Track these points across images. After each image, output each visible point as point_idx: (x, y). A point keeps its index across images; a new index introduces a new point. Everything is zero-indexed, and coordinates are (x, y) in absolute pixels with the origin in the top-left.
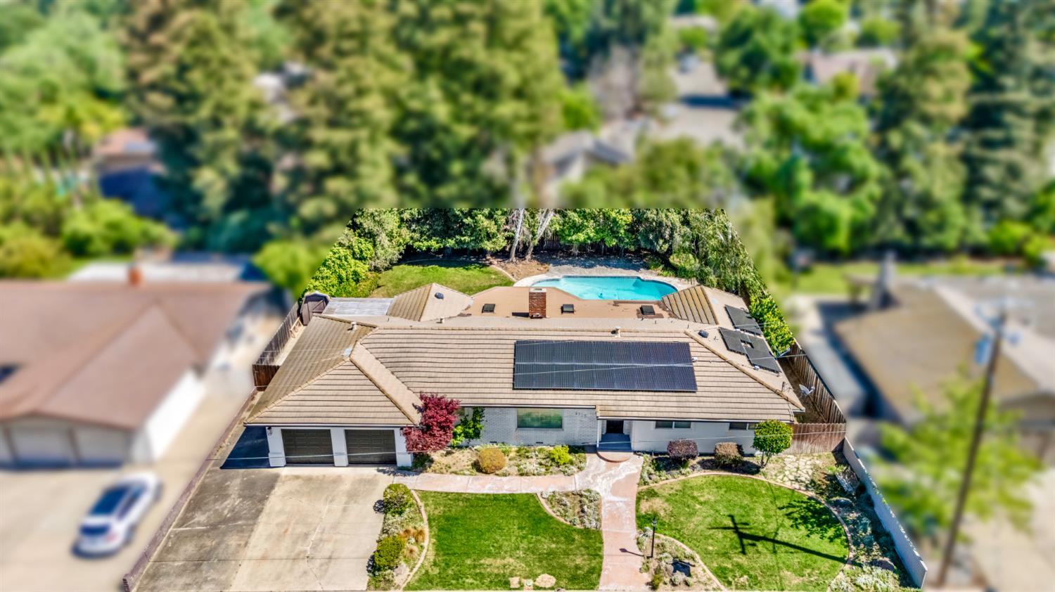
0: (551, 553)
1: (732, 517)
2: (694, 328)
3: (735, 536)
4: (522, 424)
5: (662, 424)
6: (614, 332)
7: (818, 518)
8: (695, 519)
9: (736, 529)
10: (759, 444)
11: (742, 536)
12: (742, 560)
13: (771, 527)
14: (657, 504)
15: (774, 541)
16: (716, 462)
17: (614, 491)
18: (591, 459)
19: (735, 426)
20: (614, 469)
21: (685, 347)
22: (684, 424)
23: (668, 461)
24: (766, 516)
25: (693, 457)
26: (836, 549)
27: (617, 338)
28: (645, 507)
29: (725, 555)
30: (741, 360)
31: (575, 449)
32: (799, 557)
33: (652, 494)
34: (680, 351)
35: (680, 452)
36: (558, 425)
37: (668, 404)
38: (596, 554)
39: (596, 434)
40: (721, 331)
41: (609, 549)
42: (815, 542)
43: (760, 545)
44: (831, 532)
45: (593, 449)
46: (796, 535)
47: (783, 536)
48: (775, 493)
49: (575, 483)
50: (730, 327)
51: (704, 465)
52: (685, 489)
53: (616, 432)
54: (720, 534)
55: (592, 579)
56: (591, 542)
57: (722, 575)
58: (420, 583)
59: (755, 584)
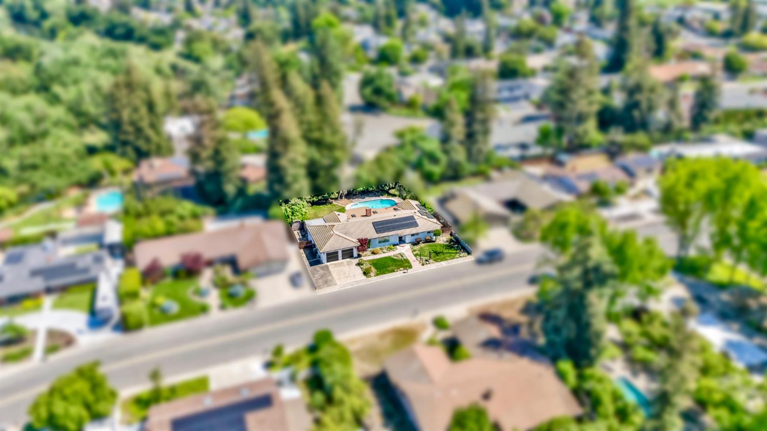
0: (400, 265)
1: (433, 251)
2: (413, 211)
3: (435, 254)
4: (380, 242)
5: (413, 235)
6: (395, 216)
7: (450, 247)
8: (426, 253)
9: (435, 252)
10: (435, 235)
13: (441, 251)
14: (417, 252)
16: (427, 241)
17: (406, 251)
18: (398, 247)
19: (429, 232)
20: (404, 248)
21: (413, 217)
22: (417, 234)
23: (415, 243)
24: (440, 249)
25: (421, 241)
26: (454, 251)
27: (396, 217)
28: (415, 253)
29: (434, 257)
30: (426, 217)
31: (394, 245)
32: (449, 255)
33: (415, 251)
34: (412, 218)
35: (419, 240)
36: (388, 241)
37: (413, 230)
38: (408, 263)
39: (397, 241)
40: (418, 211)
41: (411, 261)
42: (450, 251)
44: (453, 249)
45: (397, 245)
46: (447, 251)
47: (444, 252)
48: (440, 245)
49: (397, 252)
50: (419, 210)
51: (423, 243)
52: (421, 248)
53: (401, 240)
54: (432, 254)
55: (410, 267)
56: (407, 261)
57: (435, 260)
58: (377, 275)
59: (442, 260)
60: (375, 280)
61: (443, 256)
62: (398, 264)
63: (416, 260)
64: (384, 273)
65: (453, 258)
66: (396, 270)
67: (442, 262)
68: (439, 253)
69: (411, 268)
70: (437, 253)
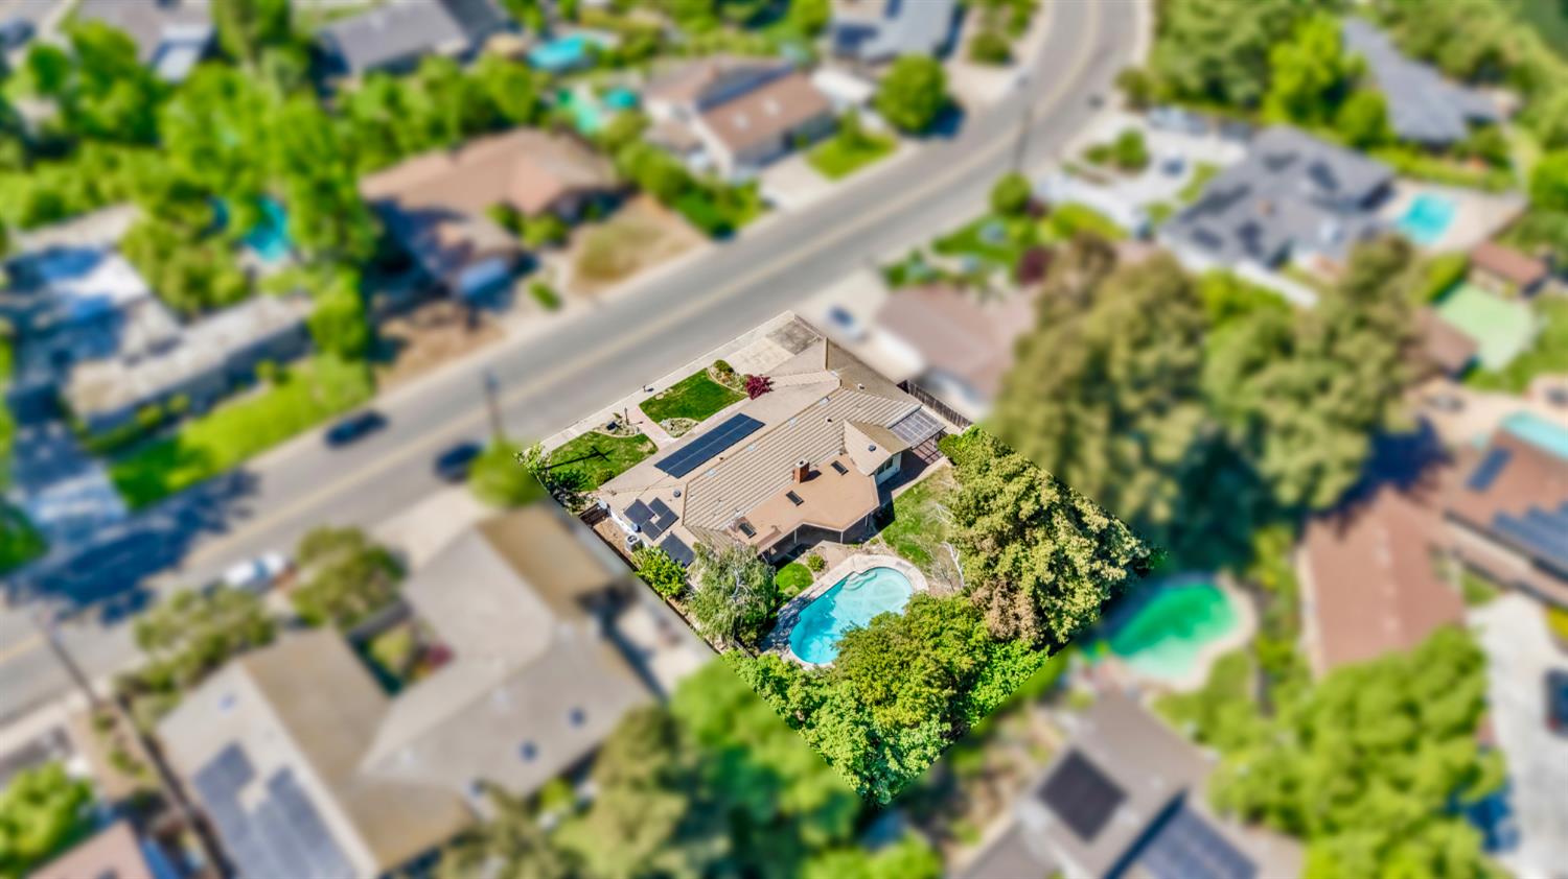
0: (669, 405)
1: (608, 460)
3: (601, 451)
9: (603, 456)
11: (598, 454)
12: (591, 444)
15: (583, 459)
24: (593, 469)
26: (557, 470)
29: (599, 442)
32: (570, 457)
38: (651, 415)
41: (648, 420)
42: (566, 469)
43: (588, 453)
44: (562, 478)
46: (576, 466)
47: (581, 463)
54: (608, 449)
55: (646, 406)
56: (656, 418)
57: (596, 435)
58: (704, 372)
59: (580, 438)
60: (704, 362)
61: (582, 450)
62: (672, 406)
63: (639, 426)
64: (692, 378)
65: (555, 452)
66: (671, 391)
67: (578, 435)
68: (592, 456)
69: (641, 405)
70: (596, 454)
